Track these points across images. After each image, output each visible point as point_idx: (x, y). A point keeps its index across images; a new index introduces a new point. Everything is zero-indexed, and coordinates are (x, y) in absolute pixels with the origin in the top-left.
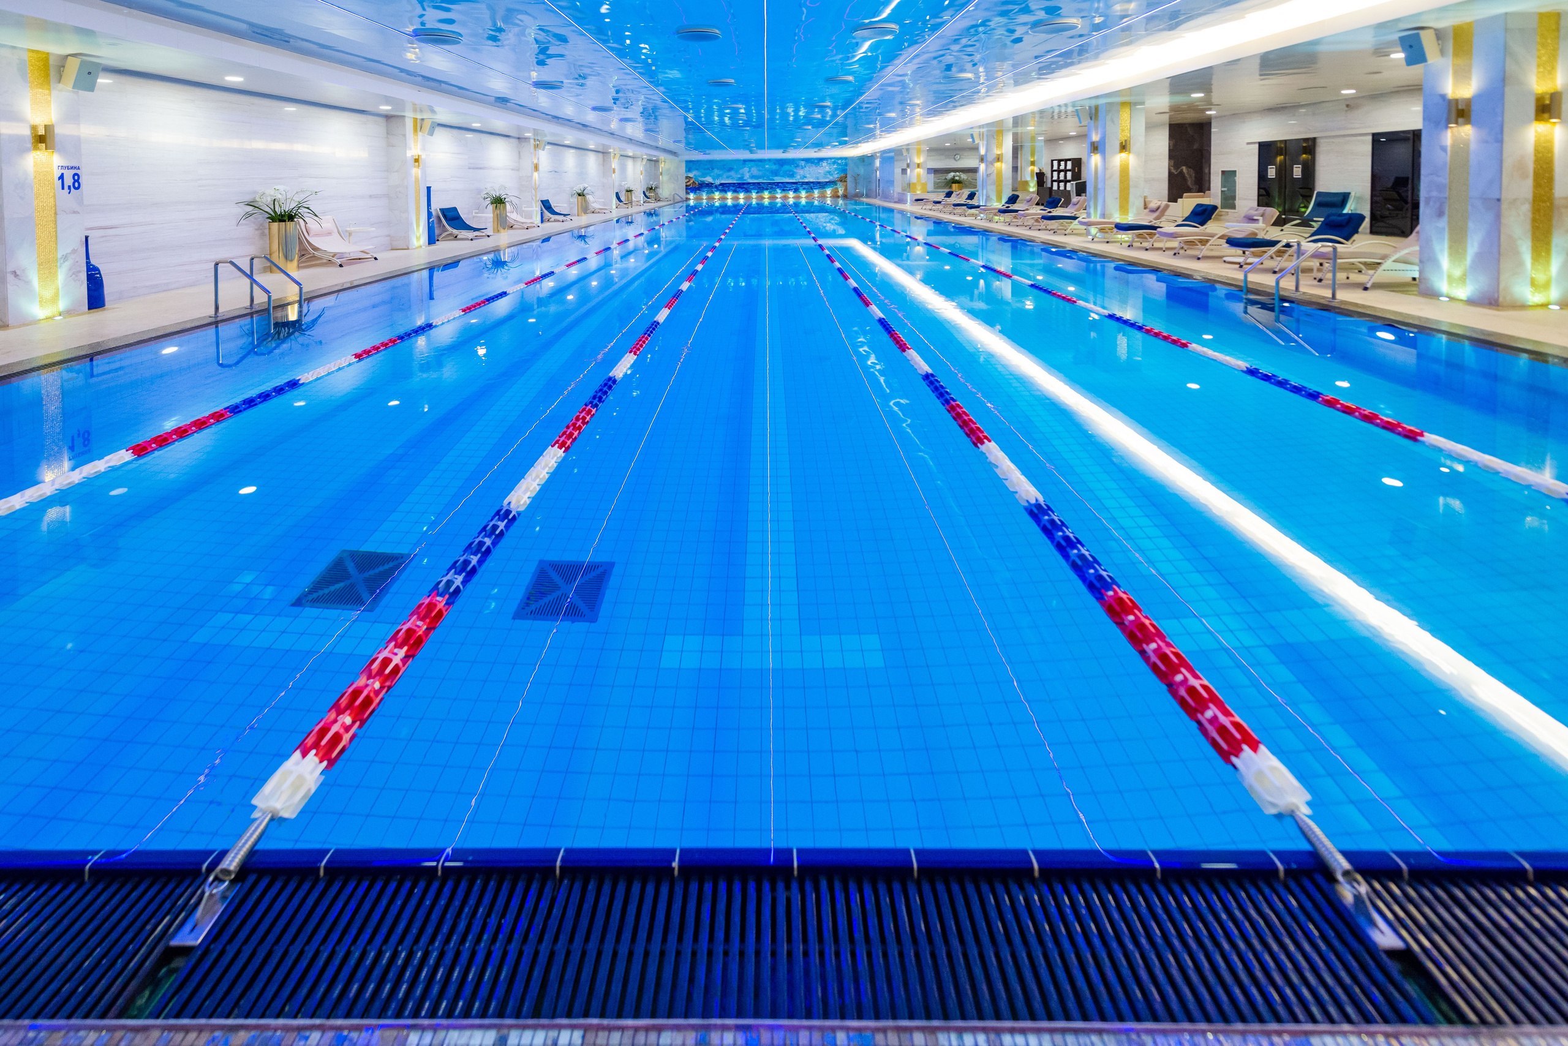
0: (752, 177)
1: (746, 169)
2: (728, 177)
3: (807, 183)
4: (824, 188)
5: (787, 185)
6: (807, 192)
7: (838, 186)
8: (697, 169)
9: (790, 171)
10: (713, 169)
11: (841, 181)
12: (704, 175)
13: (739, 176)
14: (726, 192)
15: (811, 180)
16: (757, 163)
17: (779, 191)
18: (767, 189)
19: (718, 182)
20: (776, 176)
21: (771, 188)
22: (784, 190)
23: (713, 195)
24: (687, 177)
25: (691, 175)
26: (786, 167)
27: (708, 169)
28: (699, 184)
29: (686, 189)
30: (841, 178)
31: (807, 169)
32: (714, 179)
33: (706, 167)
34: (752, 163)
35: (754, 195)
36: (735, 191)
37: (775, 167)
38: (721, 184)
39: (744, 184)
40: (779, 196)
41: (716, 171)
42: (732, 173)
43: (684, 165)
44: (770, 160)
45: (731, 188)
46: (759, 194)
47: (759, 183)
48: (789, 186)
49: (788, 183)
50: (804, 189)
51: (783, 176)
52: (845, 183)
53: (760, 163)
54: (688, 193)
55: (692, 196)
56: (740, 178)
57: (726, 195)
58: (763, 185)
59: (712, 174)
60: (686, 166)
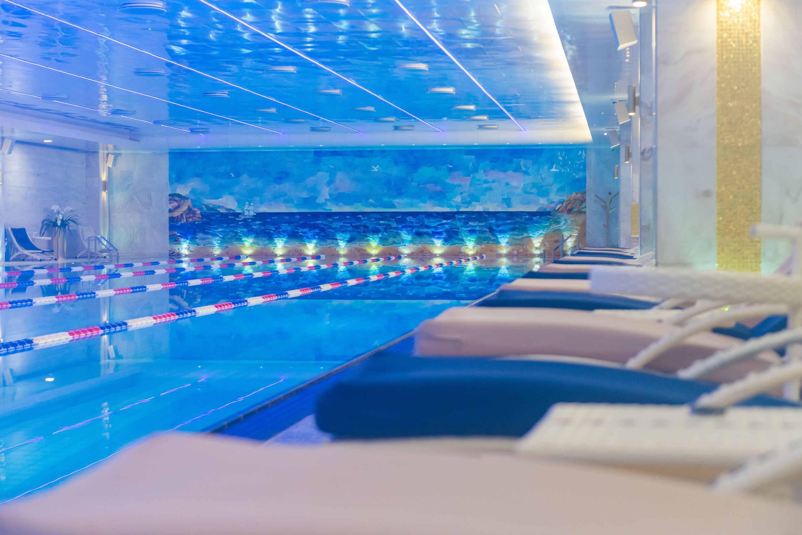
0: (338, 198)
1: (323, 176)
2: (276, 198)
3: (480, 216)
4: (525, 230)
5: (426, 222)
6: (479, 242)
7: (562, 226)
8: (198, 175)
9: (435, 183)
10: (238, 175)
11: (570, 211)
12: (216, 192)
13: (305, 195)
14: (270, 237)
15: (492, 208)
16: (350, 159)
17: (406, 236)
18: (376, 231)
19: (250, 211)
20: (400, 194)
21: (388, 228)
22: (419, 234)
23: (237, 244)
24: (173, 197)
25: (183, 190)
26: (426, 172)
27: (227, 175)
28: (203, 215)
29: (172, 228)
30: (569, 201)
31: (480, 175)
32: (240, 202)
33: (222, 169)
34: (338, 161)
35: (342, 247)
36: (293, 236)
37: (396, 171)
38: (260, 216)
39: (316, 216)
40: (406, 250)
41: (246, 180)
42: (286, 187)
43: (165, 163)
44: (383, 152)
45: (285, 227)
46: (356, 245)
47: (354, 215)
48: (433, 223)
49: (429, 215)
50: (472, 232)
51: (418, 196)
52: (580, 219)
53: (357, 161)
54: (174, 240)
55: (184, 248)
56: (306, 202)
57: (271, 247)
58: (365, 221)
59: (236, 189)
60: (172, 168)
